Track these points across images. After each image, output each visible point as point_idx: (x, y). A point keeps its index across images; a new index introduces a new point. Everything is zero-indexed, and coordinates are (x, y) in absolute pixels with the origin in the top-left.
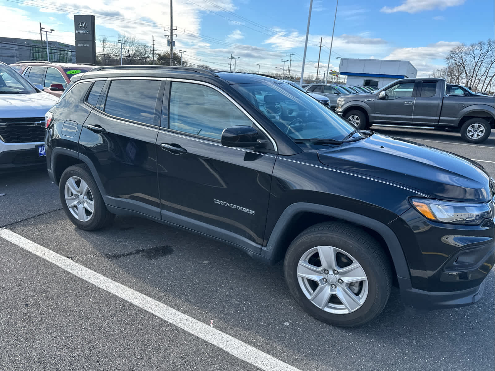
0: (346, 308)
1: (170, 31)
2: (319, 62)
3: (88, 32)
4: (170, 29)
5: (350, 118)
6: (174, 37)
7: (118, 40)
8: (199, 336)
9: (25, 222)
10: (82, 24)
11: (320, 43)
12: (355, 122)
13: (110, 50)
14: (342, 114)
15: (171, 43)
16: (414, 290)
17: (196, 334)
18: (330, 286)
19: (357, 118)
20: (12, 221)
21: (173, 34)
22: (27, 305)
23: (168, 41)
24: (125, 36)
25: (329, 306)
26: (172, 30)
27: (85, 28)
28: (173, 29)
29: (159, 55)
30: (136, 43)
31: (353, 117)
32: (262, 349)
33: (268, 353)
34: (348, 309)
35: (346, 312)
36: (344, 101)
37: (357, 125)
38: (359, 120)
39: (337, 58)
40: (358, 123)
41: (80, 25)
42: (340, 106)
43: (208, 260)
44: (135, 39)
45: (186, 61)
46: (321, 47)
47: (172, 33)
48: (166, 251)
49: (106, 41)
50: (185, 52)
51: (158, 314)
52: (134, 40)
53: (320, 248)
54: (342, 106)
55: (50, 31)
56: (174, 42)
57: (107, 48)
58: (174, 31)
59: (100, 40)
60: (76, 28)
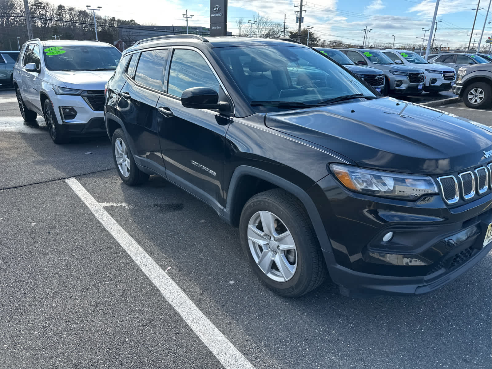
0: (283, 277)
1: (299, 7)
2: (473, 28)
3: (221, 15)
4: (299, 5)
5: (472, 91)
6: (303, 13)
7: (249, 21)
8: (149, 278)
9: (91, 175)
10: (216, 8)
11: (477, 6)
12: (478, 97)
13: (245, 31)
14: (462, 87)
15: (300, 19)
16: (339, 267)
17: (148, 276)
18: (272, 252)
19: (481, 91)
20: (83, 173)
21: (303, 10)
22: (49, 233)
23: (297, 18)
24: (260, 16)
25: (273, 272)
26: (301, 6)
27: (219, 11)
28: (303, 4)
29: (291, 33)
30: (269, 22)
31: (476, 91)
32: (192, 298)
33: (195, 302)
34: (284, 278)
35: (281, 280)
36: (466, 71)
37: (481, 100)
38: (483, 94)
39: (489, 22)
40: (482, 97)
41: (215, 9)
42: (461, 78)
43: (206, 220)
44: (269, 18)
45: (318, 38)
46: (478, 11)
47: (301, 9)
48: (178, 207)
49: (242, 22)
50: (313, 27)
51: (132, 255)
52: (268, 20)
53: (262, 213)
54: (463, 77)
55: (190, 17)
56: (303, 18)
57: (242, 30)
58: (303, 7)
59: (237, 22)
60: (212, 12)
